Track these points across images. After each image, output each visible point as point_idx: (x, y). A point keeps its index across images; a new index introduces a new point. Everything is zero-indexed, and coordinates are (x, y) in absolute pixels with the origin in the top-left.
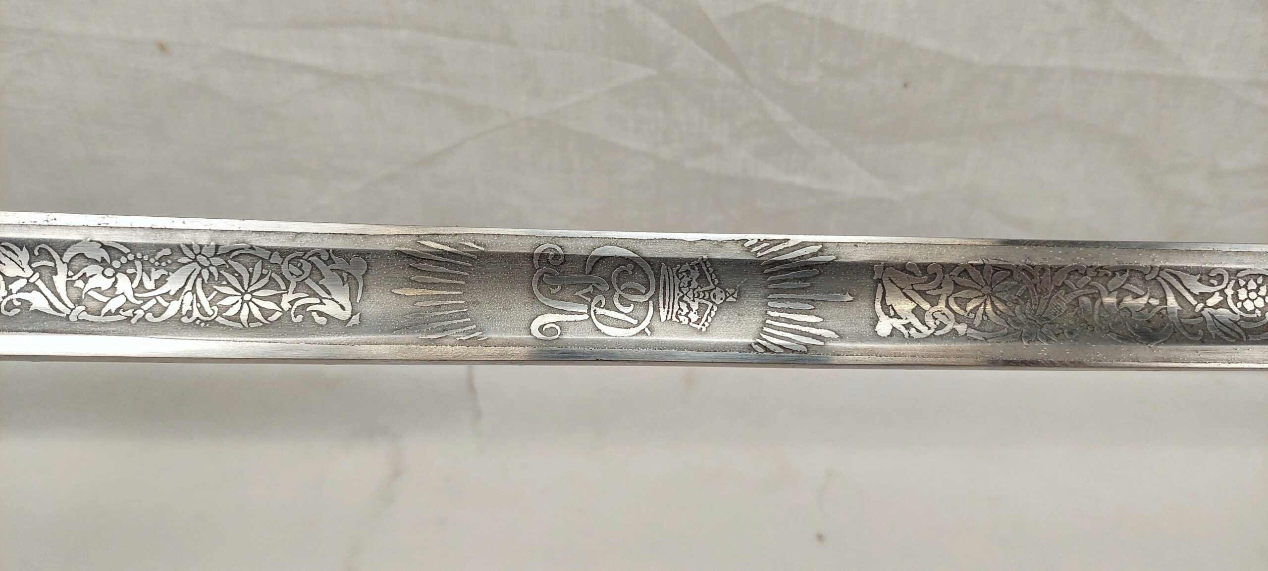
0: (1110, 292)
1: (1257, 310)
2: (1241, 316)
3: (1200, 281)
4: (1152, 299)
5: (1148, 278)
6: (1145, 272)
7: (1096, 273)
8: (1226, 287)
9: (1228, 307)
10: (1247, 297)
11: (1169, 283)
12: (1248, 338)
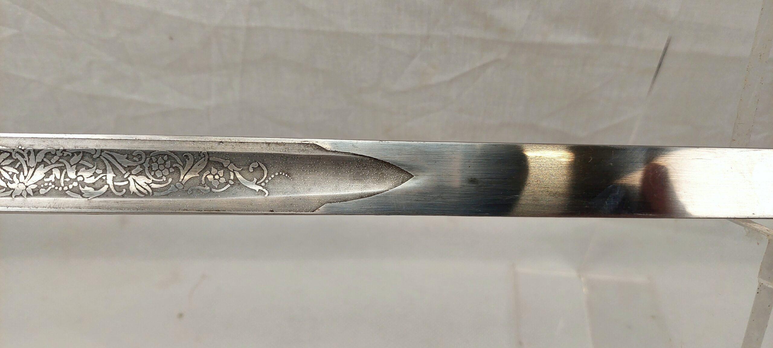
0: (71, 166)
1: (164, 176)
2: (153, 180)
3: (127, 158)
4: (98, 170)
5: (94, 156)
6: (92, 153)
7: (62, 154)
8: (144, 162)
9: (146, 175)
10: (158, 168)
11: (108, 160)
12: (153, 194)
